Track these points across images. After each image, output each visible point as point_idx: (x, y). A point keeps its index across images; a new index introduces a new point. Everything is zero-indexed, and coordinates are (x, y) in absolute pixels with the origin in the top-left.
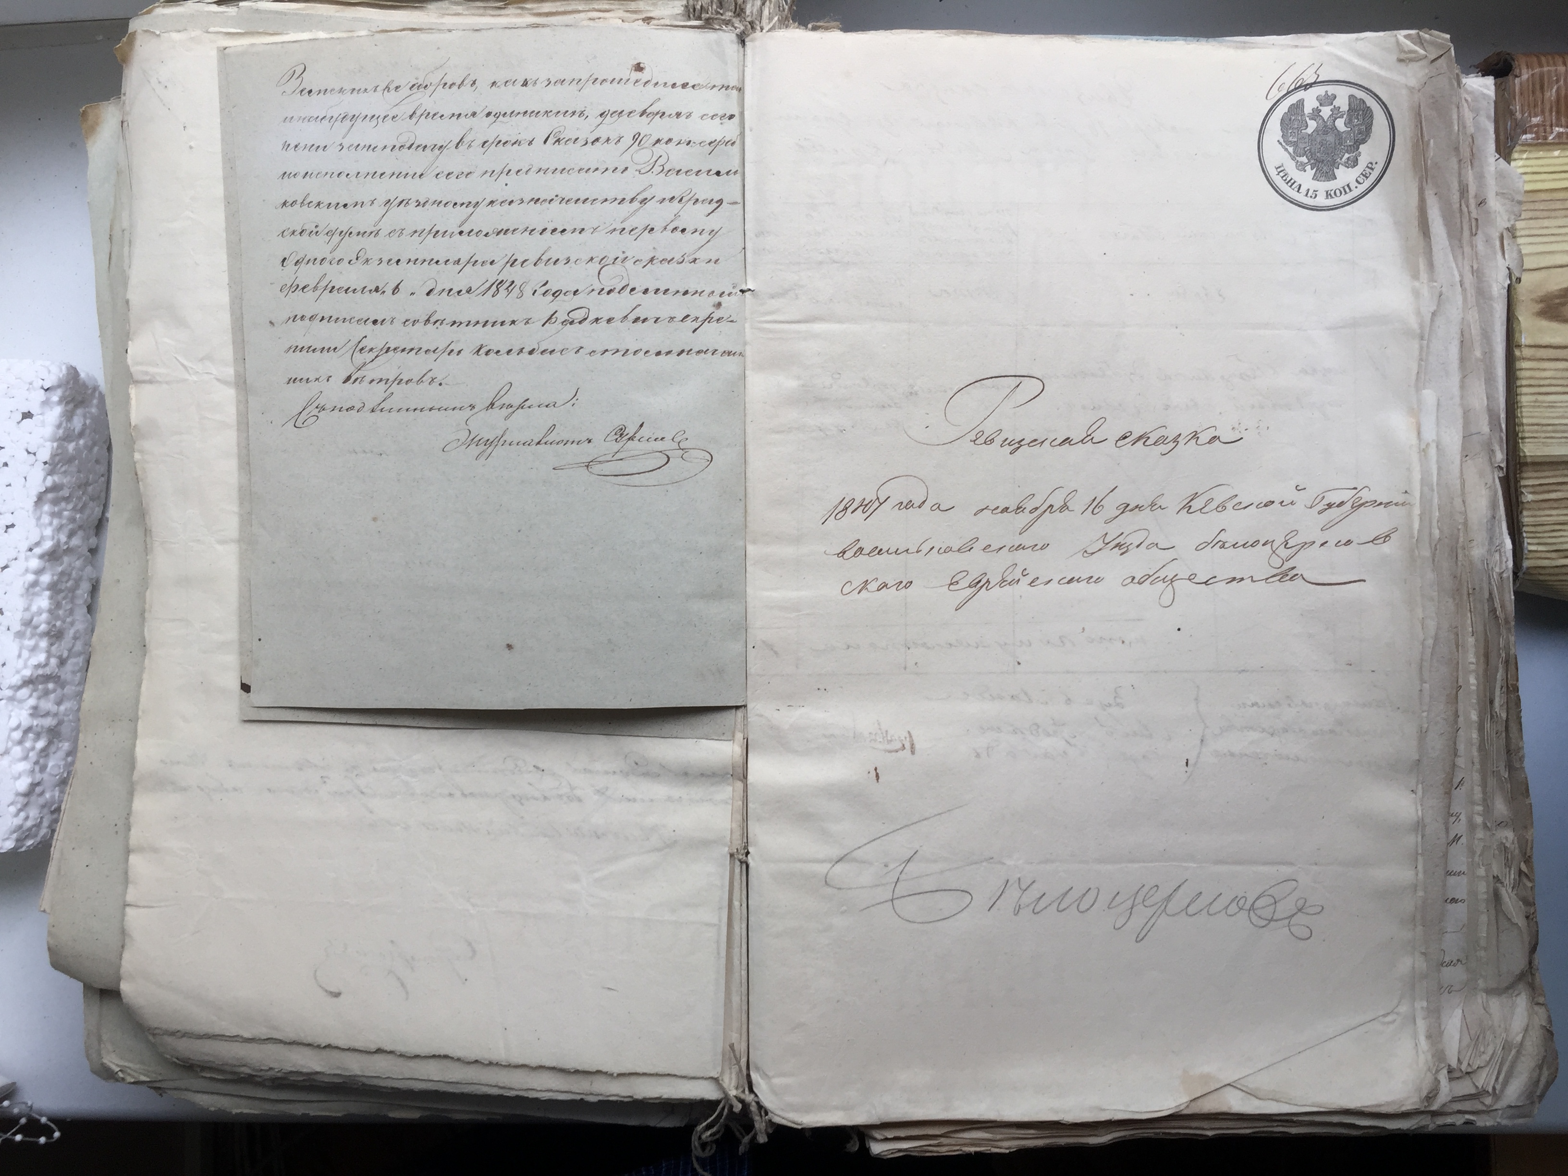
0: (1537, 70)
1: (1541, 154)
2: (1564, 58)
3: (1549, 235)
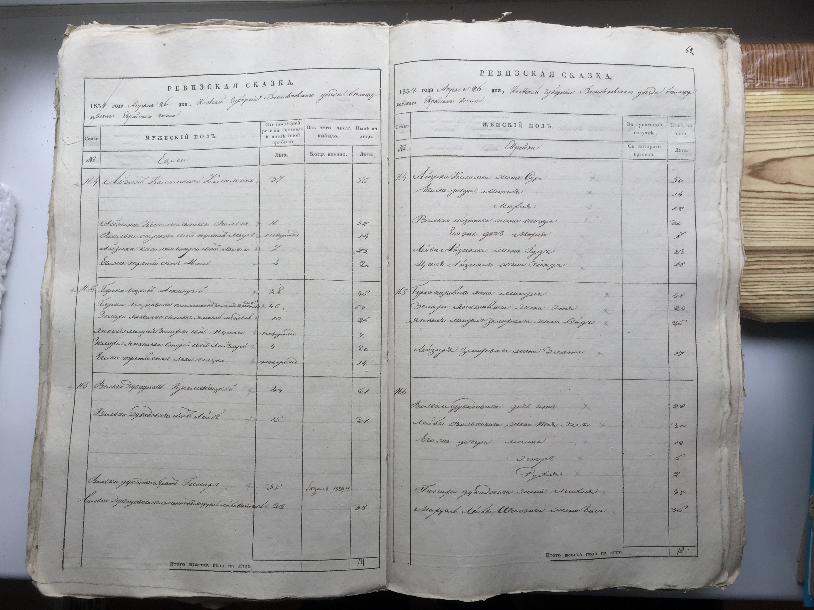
0: (750, 52)
1: (752, 93)
2: (764, 46)
3: (755, 134)
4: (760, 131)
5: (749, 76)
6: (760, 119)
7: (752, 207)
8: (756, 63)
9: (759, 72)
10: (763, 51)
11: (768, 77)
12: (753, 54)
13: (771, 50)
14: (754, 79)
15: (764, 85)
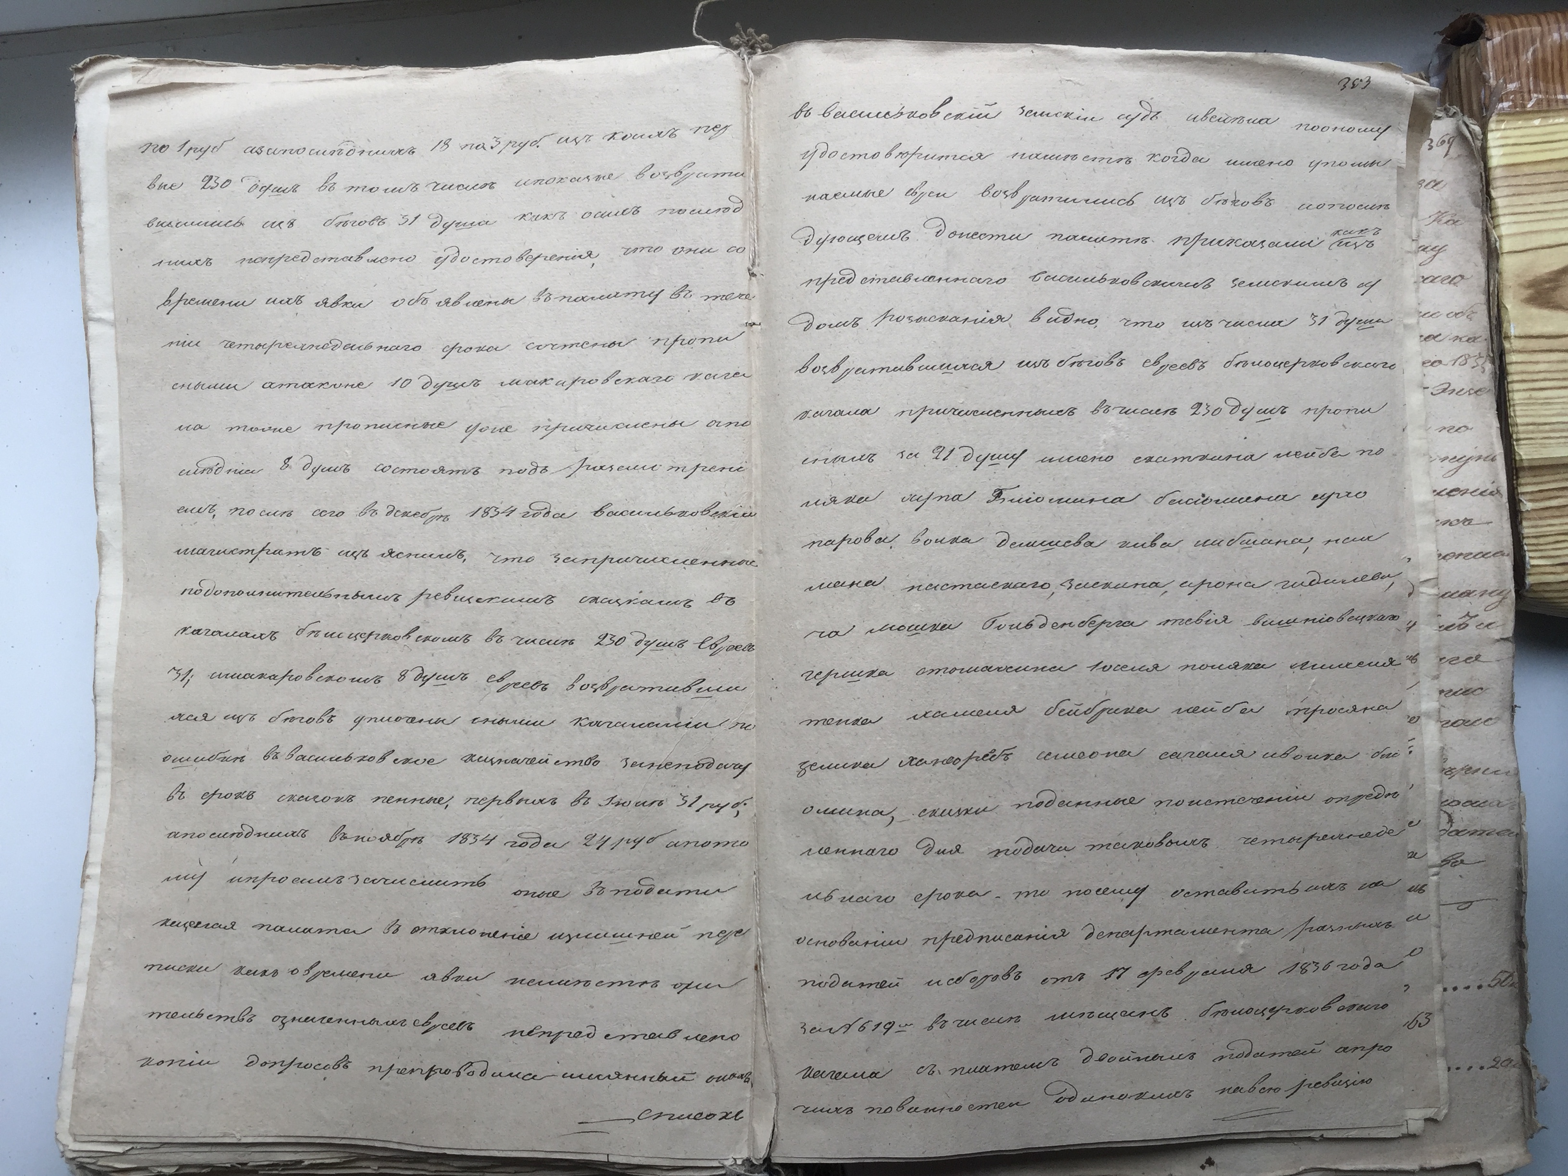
0: (1510, 32)
1: (1520, 123)
2: (1538, 18)
3: (1534, 212)
4: (1547, 203)
5: (1512, 87)
6: (1543, 179)
7: (1540, 372)
8: (1523, 58)
9: (1531, 75)
10: (1537, 29)
11: (1551, 86)
12: (1515, 39)
13: (1554, 26)
14: (1521, 92)
15: (1545, 103)
